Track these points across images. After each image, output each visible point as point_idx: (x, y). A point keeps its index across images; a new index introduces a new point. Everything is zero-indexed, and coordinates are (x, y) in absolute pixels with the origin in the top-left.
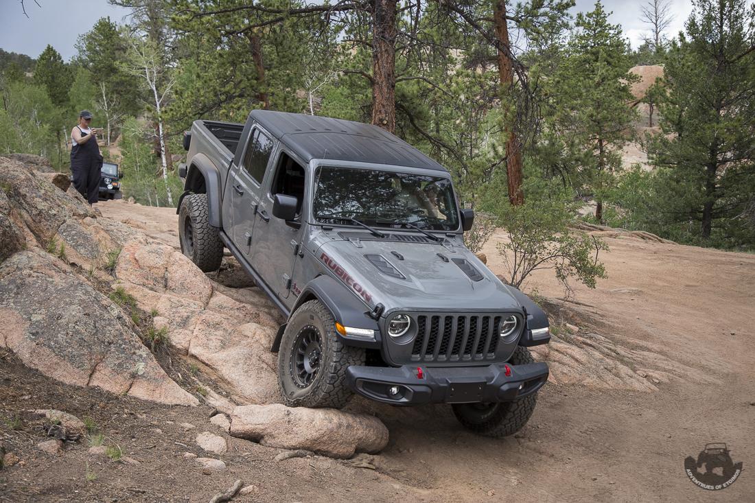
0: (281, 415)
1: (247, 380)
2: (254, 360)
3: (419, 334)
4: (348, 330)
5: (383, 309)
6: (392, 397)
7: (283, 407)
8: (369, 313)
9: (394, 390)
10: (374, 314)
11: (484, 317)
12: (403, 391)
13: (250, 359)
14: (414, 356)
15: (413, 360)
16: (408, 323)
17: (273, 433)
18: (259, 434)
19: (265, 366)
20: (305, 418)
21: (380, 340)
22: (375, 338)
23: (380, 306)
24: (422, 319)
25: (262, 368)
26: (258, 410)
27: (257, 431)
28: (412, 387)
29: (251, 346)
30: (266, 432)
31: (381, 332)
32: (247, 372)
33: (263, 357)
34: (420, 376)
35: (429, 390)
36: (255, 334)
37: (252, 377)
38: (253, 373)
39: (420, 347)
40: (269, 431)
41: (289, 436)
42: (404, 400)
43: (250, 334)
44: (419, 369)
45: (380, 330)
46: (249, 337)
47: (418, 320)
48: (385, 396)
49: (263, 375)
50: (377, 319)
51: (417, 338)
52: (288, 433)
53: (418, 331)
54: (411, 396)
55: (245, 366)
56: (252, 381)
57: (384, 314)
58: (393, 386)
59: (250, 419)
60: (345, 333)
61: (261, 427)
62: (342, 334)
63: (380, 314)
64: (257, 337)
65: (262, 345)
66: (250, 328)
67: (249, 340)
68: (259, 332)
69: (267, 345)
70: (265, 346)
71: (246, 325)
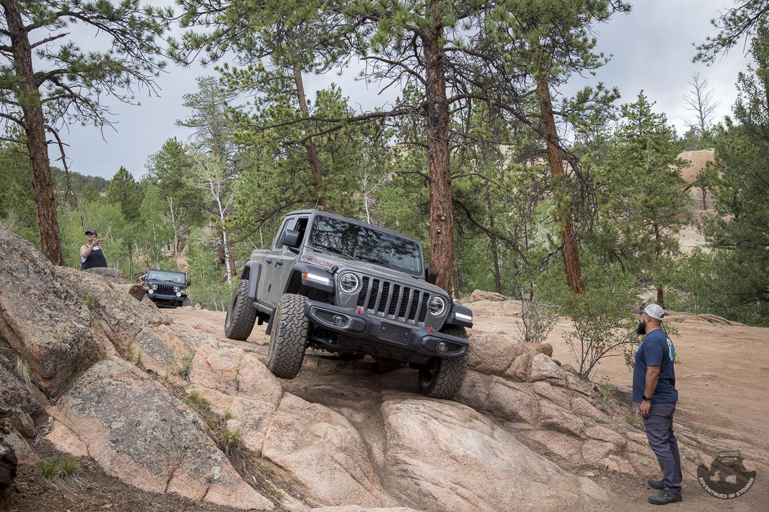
1: (321, 482)
2: (327, 460)
3: (363, 290)
5: (337, 268)
11: (416, 291)
13: (323, 459)
16: (356, 283)
19: (338, 466)
24: (366, 280)
25: (335, 468)
28: (352, 317)
29: (323, 446)
31: (334, 282)
32: (320, 472)
33: (336, 457)
35: (364, 322)
36: (326, 433)
37: (326, 478)
38: (327, 474)
39: (364, 301)
42: (346, 327)
45: (333, 280)
46: (320, 437)
47: (363, 279)
48: (332, 323)
49: (336, 476)
50: (333, 274)
51: (362, 293)
54: (350, 323)
55: (318, 467)
56: (325, 482)
58: (337, 315)
63: (335, 271)
64: (329, 437)
65: (334, 444)
66: (321, 427)
67: (321, 440)
68: (330, 431)
69: (339, 445)
70: (337, 446)
71: (317, 424)
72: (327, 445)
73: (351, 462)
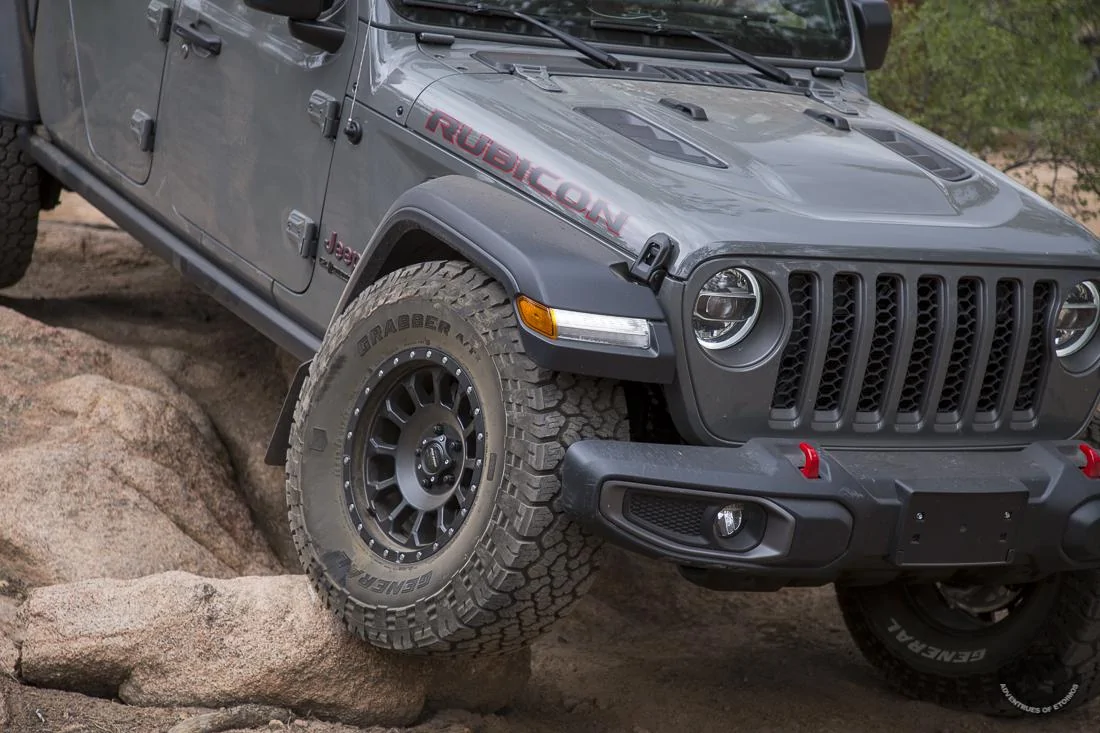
0: (184, 602)
1: (75, 539)
2: (95, 478)
3: (793, 337)
4: (562, 318)
5: (671, 251)
6: (721, 542)
7: (190, 580)
8: (623, 268)
9: (727, 517)
10: (644, 269)
11: (1001, 282)
12: (757, 518)
13: (83, 477)
14: (777, 413)
15: (774, 425)
16: (753, 300)
17: (162, 659)
18: (115, 666)
19: (132, 496)
20: (261, 604)
21: (669, 350)
22: (653, 344)
23: (662, 242)
24: (802, 282)
25: (124, 502)
26: (108, 593)
27: (110, 655)
28: (791, 504)
29: (83, 440)
30: (137, 658)
31: (669, 325)
32: (73, 514)
33: (127, 469)
34: (811, 469)
35: (845, 516)
36: (94, 404)
37: (92, 528)
38: (96, 519)
39: (797, 381)
40: (146, 652)
41: (212, 666)
42: (765, 552)
43: (78, 406)
44: (803, 448)
45: (666, 319)
46: (75, 415)
47: (790, 287)
48: (702, 541)
49: (127, 522)
50: (655, 284)
51: (788, 349)
52: (207, 654)
53: (790, 323)
54: (787, 534)
55: (67, 498)
56: (90, 542)
57: (678, 263)
58: (722, 504)
59: (83, 621)
60: (552, 330)
61: (120, 641)
62: (540, 331)
63: (664, 269)
64: (103, 411)
65: (119, 434)
66: (80, 389)
67: (78, 423)
68: (107, 396)
69: (137, 435)
70: (131, 438)
71: (69, 382)
72: (96, 436)
73: (175, 483)
